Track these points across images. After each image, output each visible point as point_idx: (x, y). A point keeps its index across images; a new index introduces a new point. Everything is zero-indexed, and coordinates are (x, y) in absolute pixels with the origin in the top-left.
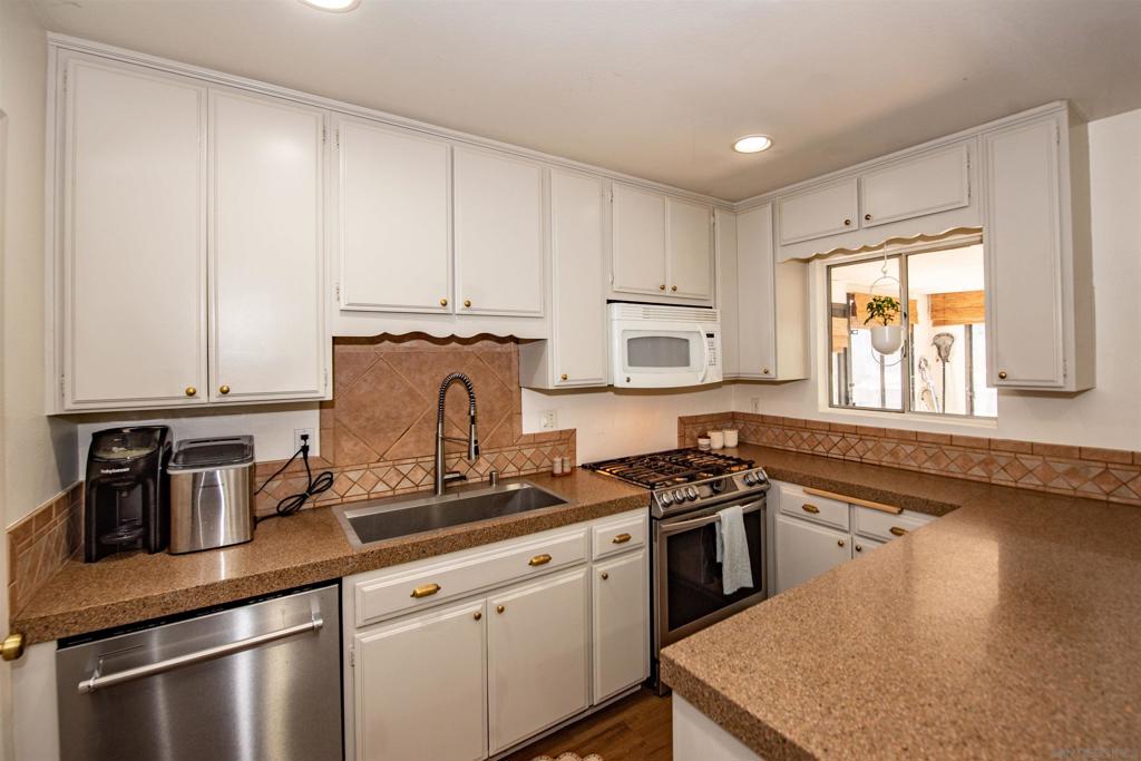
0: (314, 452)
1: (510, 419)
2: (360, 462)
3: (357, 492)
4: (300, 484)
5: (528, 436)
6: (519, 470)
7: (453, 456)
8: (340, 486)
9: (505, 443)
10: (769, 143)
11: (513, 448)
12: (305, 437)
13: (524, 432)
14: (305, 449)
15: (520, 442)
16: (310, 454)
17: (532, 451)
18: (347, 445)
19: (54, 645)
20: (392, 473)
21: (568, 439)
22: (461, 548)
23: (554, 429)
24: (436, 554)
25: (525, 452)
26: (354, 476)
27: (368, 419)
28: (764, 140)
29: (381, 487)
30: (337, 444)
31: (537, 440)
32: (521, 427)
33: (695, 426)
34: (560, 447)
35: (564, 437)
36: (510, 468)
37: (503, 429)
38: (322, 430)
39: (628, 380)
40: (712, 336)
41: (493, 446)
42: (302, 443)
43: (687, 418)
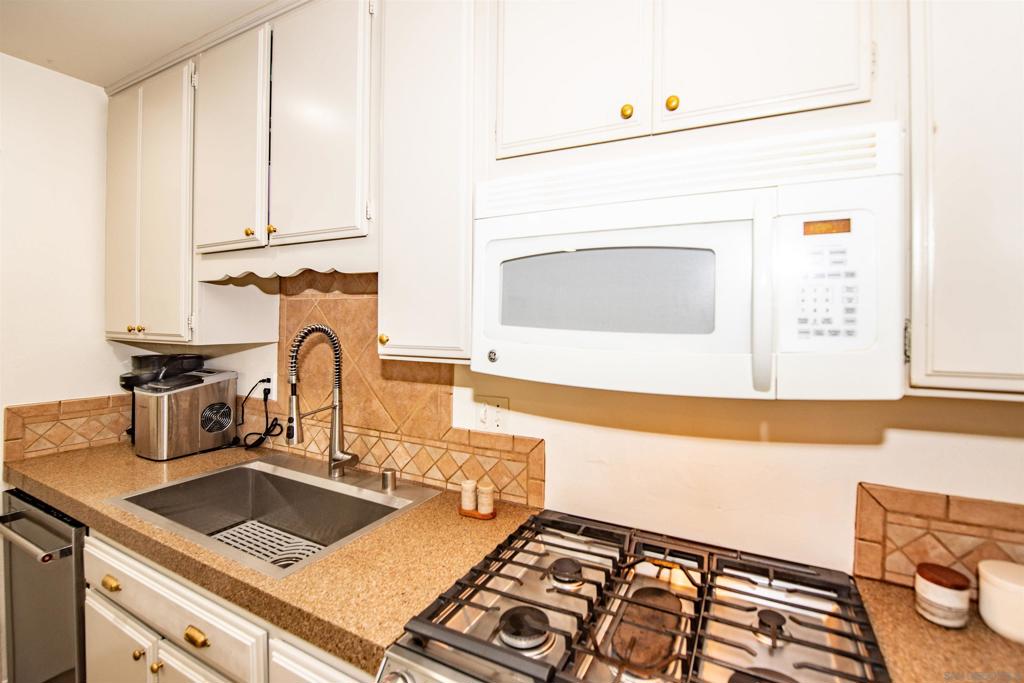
0: (273, 396)
1: (435, 399)
4: (262, 425)
5: (458, 431)
6: (447, 481)
7: (372, 433)
9: (429, 434)
11: (438, 444)
12: (269, 380)
13: (456, 424)
14: (267, 392)
15: (448, 437)
16: (270, 397)
17: (466, 456)
21: (527, 455)
23: (500, 431)
25: (455, 455)
31: (474, 442)
32: (449, 413)
33: (934, 524)
34: (515, 467)
35: (519, 448)
36: (435, 473)
37: (427, 413)
38: (279, 375)
39: (492, 357)
40: (844, 225)
41: (414, 433)
42: (266, 385)
43: (897, 493)
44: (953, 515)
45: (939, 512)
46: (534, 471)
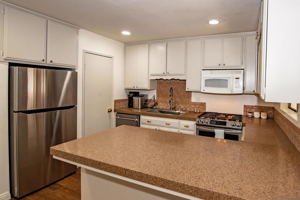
0: (156, 99)
1: (189, 98)
2: (162, 102)
3: (161, 107)
4: (153, 104)
5: (192, 102)
6: (190, 110)
8: (159, 105)
9: (187, 103)
10: (219, 22)
11: (189, 104)
12: (154, 96)
14: (154, 98)
15: (191, 103)
16: (155, 99)
17: (194, 106)
18: (160, 98)
19: (116, 113)
20: (166, 105)
21: (203, 105)
22: (155, 116)
23: (199, 102)
24: (151, 116)
25: (192, 106)
26: (161, 104)
27: (163, 94)
28: (217, 21)
29: (164, 107)
30: (158, 98)
31: (195, 104)
32: (191, 100)
33: (251, 109)
34: (201, 107)
35: (202, 104)
36: (188, 109)
37: (187, 100)
38: (157, 95)
39: (204, 90)
40: (239, 78)
41: (185, 103)
42: (154, 97)
43: (248, 106)
44: (253, 108)
45: (251, 107)
46: (204, 107)
